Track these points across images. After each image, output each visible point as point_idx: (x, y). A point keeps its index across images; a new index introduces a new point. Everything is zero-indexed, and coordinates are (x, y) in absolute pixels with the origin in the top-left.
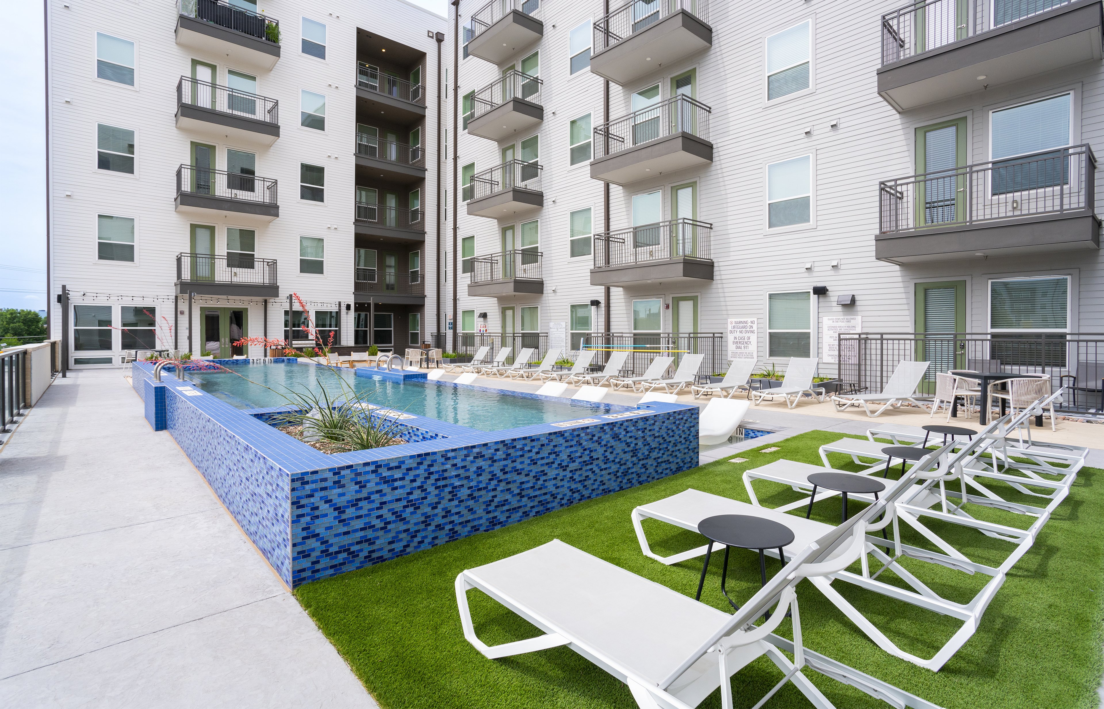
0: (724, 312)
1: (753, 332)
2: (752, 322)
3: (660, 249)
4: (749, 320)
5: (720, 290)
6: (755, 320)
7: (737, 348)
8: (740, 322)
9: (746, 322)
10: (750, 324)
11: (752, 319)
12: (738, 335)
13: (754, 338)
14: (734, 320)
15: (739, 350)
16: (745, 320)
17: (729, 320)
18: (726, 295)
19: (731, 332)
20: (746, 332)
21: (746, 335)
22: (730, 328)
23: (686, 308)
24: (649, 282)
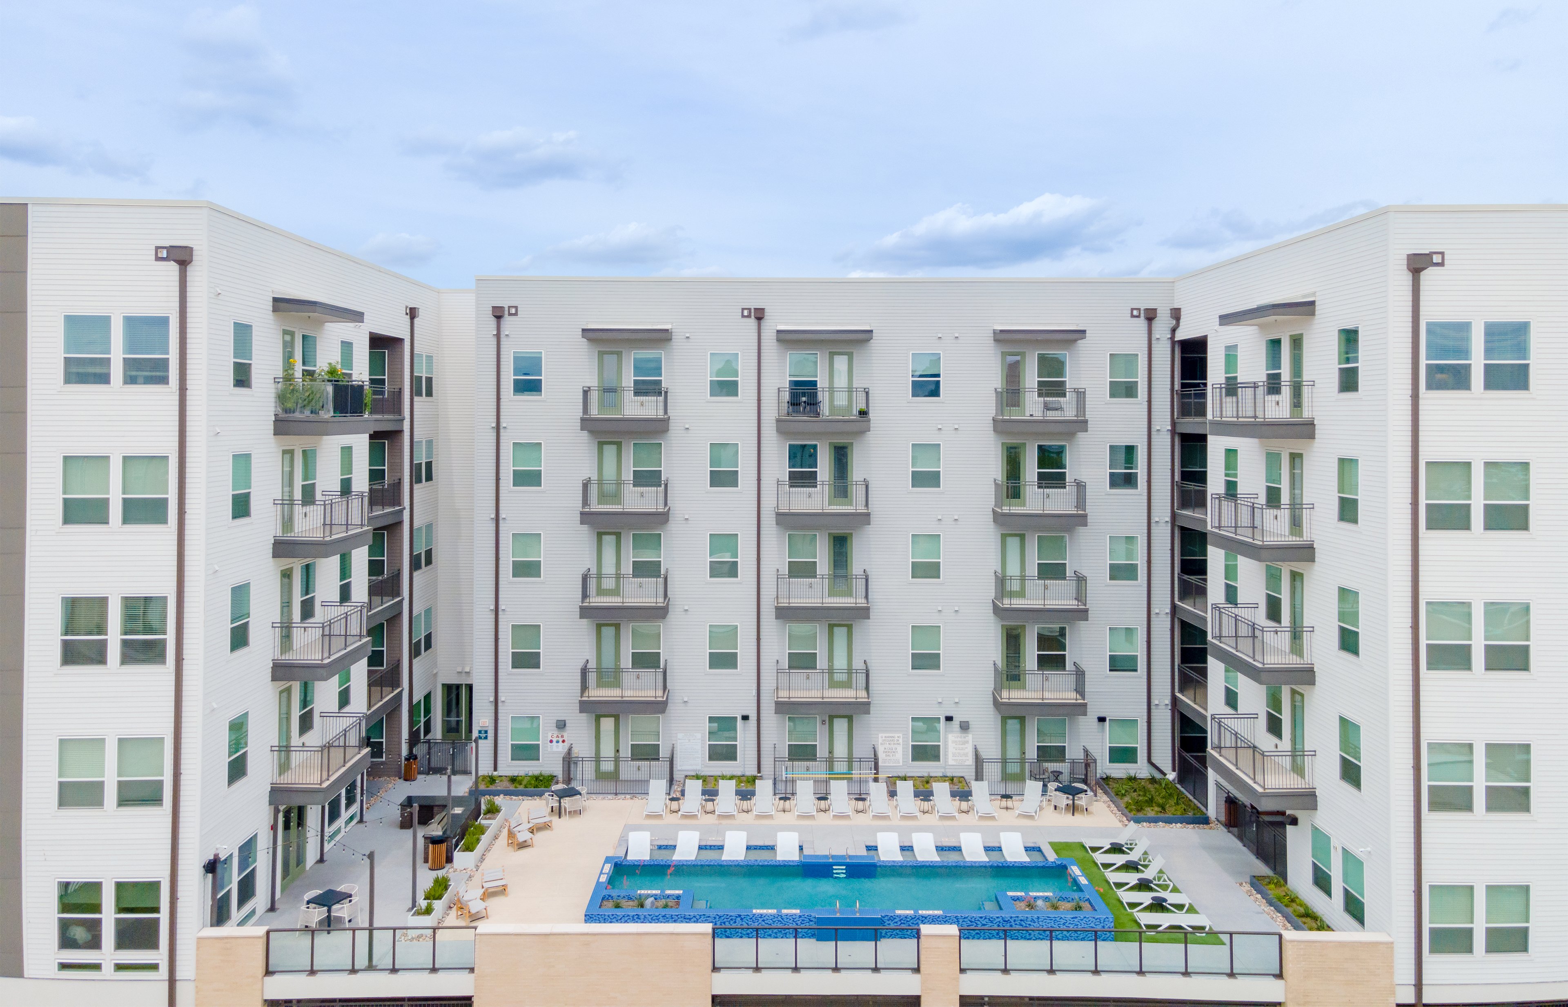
0: (876, 729)
1: (899, 744)
2: (898, 737)
4: (896, 735)
5: (872, 712)
6: (901, 735)
7: (886, 756)
8: (889, 737)
9: (893, 737)
10: (896, 738)
11: (898, 735)
12: (887, 746)
13: (900, 749)
14: (884, 735)
15: (888, 758)
16: (892, 735)
17: (880, 735)
18: (877, 716)
19: (882, 744)
20: (894, 744)
21: (894, 747)
22: (880, 741)
23: (841, 724)
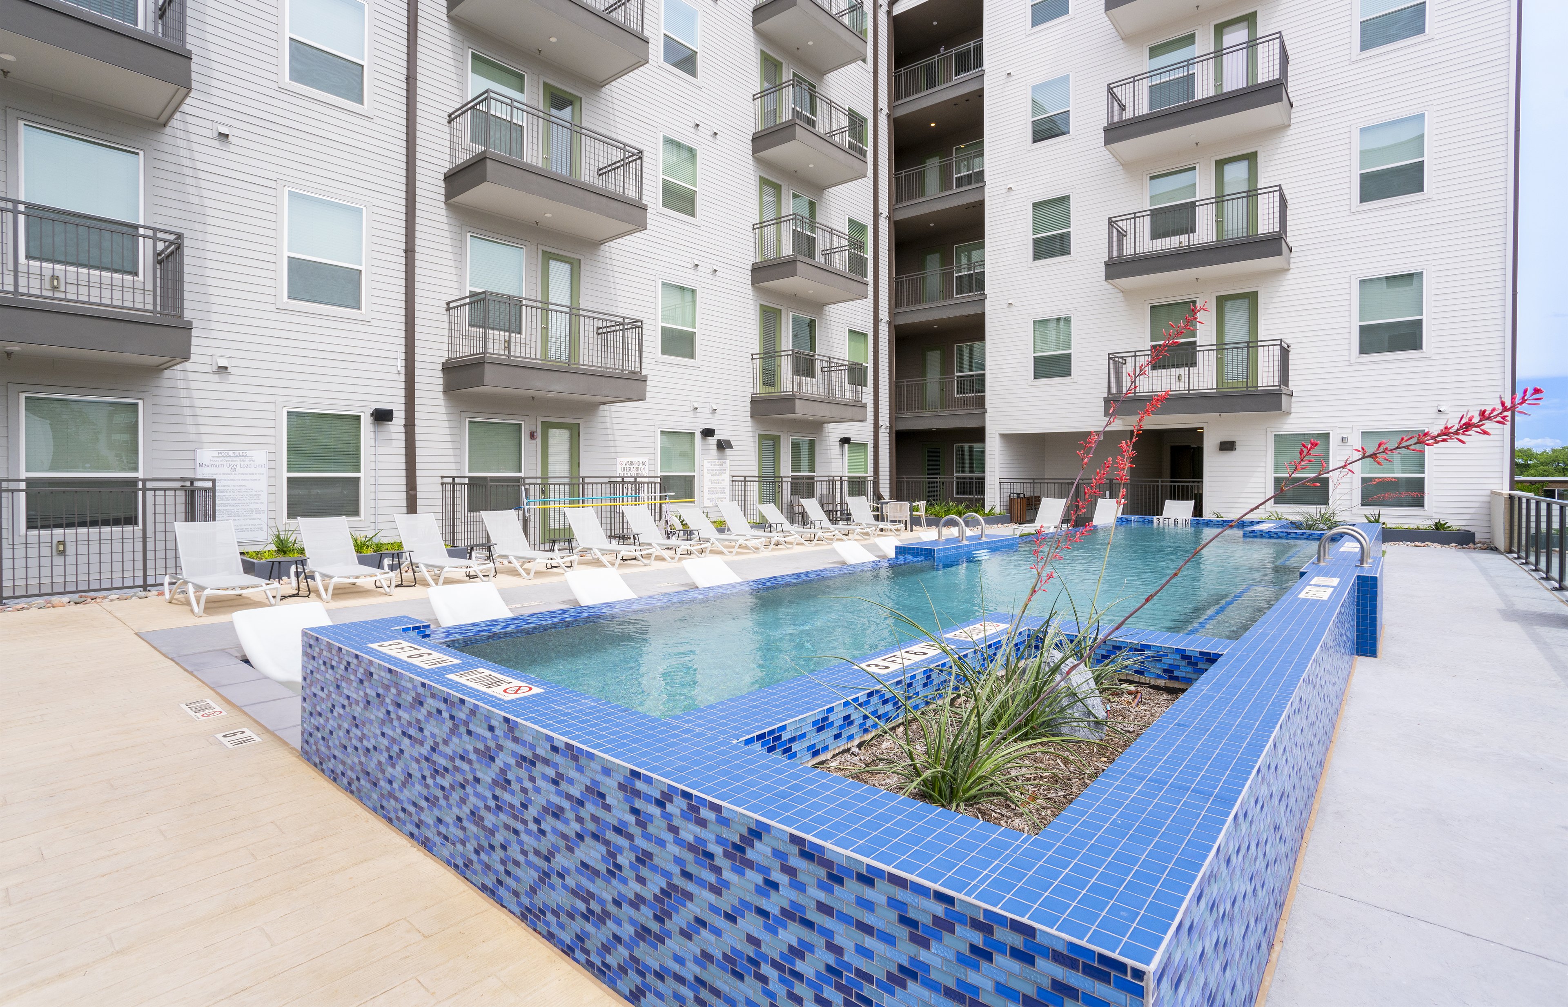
0: (612, 450)
2: (644, 463)
3: (523, 341)
4: (641, 460)
5: (608, 420)
6: (647, 460)
8: (631, 463)
9: (637, 463)
10: (641, 466)
11: (644, 460)
14: (624, 460)
16: (637, 460)
17: (619, 460)
18: (615, 426)
23: (559, 440)
24: (551, 395)
